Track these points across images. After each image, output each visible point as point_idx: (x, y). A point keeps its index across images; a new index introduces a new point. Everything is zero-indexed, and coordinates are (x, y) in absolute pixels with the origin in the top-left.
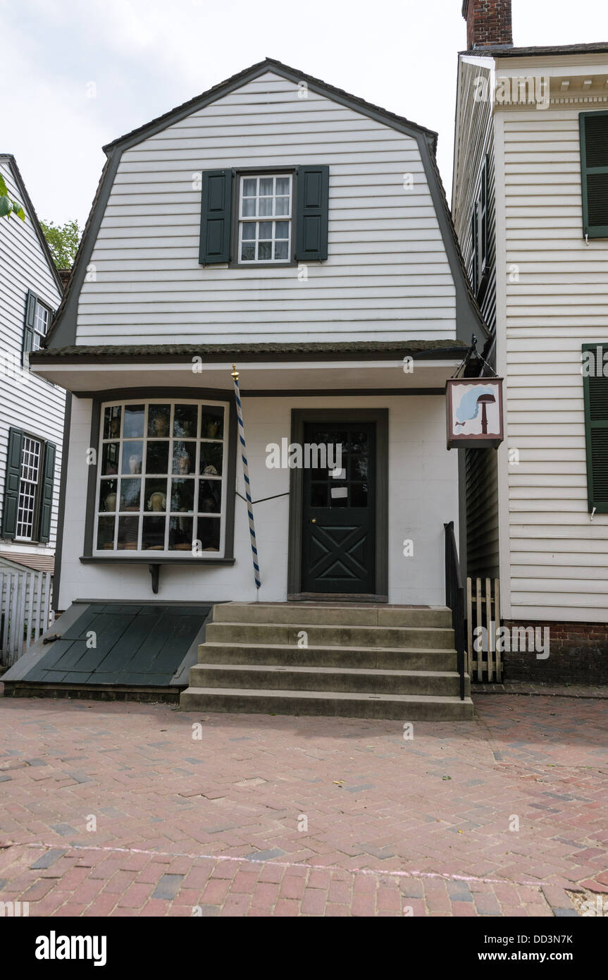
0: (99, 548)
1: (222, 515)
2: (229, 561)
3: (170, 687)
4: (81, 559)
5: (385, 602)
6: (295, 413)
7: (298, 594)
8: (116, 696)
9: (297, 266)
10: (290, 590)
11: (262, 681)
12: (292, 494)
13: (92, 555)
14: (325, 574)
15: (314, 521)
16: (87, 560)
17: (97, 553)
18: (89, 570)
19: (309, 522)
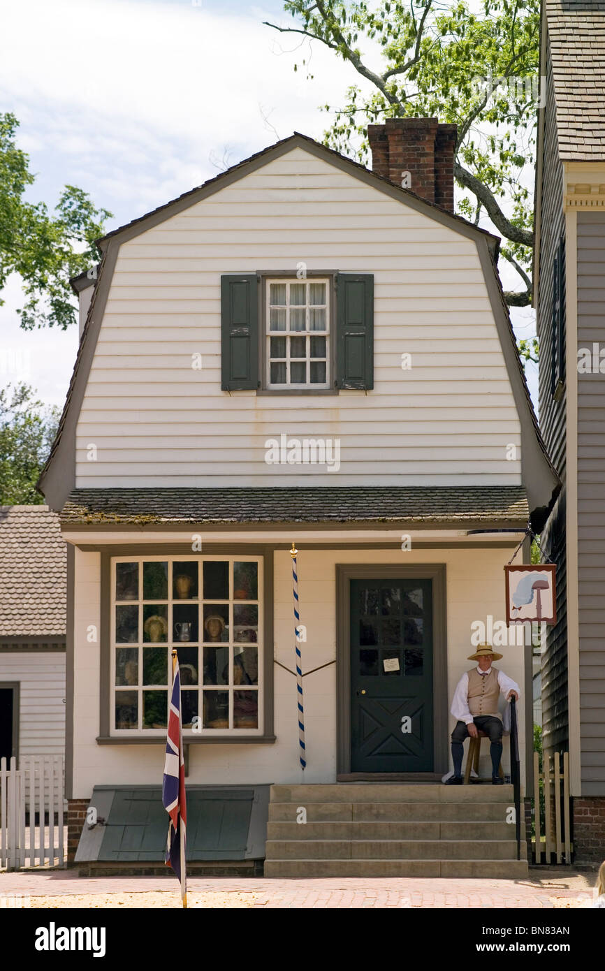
0: (117, 727)
1: (260, 687)
2: (269, 738)
3: (245, 861)
4: (97, 740)
6: (340, 569)
7: (349, 775)
9: (338, 394)
10: (339, 769)
12: (338, 661)
13: (110, 735)
14: (376, 752)
15: (364, 692)
16: (105, 740)
17: (116, 733)
18: (108, 752)
19: (358, 693)
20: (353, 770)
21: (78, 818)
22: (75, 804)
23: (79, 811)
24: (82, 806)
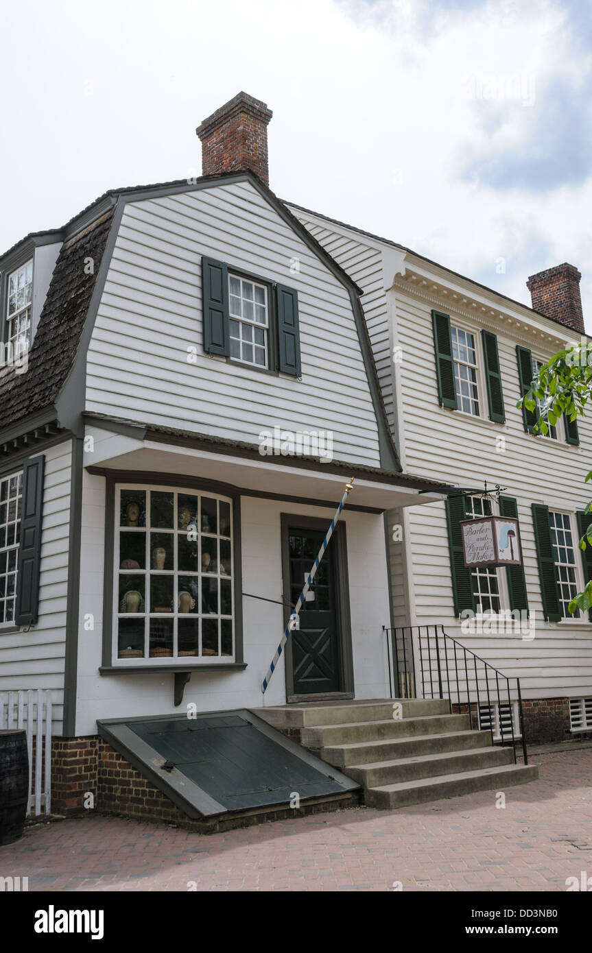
0: (120, 656)
1: (233, 617)
2: (240, 666)
3: (347, 792)
4: (99, 670)
5: (350, 699)
6: (284, 517)
7: (295, 697)
8: (306, 811)
9: (278, 377)
10: (288, 692)
11: (412, 772)
12: (284, 596)
13: (111, 666)
14: (305, 675)
16: (107, 671)
17: (117, 662)
18: (108, 684)
20: (296, 692)
21: (78, 758)
22: (75, 742)
23: (78, 750)
24: (82, 743)
